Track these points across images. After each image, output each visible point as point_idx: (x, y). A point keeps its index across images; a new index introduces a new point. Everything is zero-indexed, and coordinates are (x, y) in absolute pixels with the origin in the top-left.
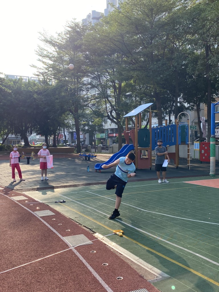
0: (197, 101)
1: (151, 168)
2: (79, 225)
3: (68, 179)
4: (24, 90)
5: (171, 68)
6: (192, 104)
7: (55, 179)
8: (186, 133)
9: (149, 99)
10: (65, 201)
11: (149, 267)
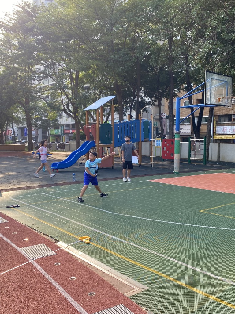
0: (158, 96)
1: (113, 167)
2: (38, 233)
3: (21, 180)
5: (133, 59)
6: (154, 99)
7: (5, 181)
8: (150, 129)
9: (109, 92)
10: (19, 205)
11: (124, 278)
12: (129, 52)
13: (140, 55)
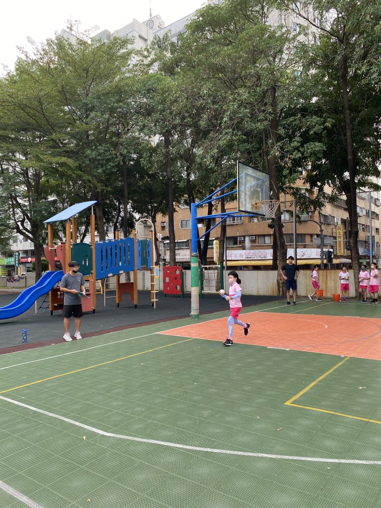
0: (152, 210)
1: (94, 310)
5: (117, 158)
6: (146, 215)
8: (149, 251)
12: (112, 149)
13: (127, 153)
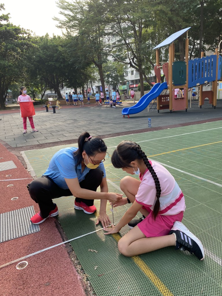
1: (186, 109)
4: (50, 45)
